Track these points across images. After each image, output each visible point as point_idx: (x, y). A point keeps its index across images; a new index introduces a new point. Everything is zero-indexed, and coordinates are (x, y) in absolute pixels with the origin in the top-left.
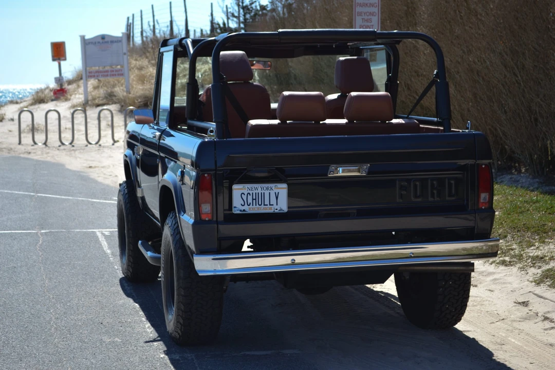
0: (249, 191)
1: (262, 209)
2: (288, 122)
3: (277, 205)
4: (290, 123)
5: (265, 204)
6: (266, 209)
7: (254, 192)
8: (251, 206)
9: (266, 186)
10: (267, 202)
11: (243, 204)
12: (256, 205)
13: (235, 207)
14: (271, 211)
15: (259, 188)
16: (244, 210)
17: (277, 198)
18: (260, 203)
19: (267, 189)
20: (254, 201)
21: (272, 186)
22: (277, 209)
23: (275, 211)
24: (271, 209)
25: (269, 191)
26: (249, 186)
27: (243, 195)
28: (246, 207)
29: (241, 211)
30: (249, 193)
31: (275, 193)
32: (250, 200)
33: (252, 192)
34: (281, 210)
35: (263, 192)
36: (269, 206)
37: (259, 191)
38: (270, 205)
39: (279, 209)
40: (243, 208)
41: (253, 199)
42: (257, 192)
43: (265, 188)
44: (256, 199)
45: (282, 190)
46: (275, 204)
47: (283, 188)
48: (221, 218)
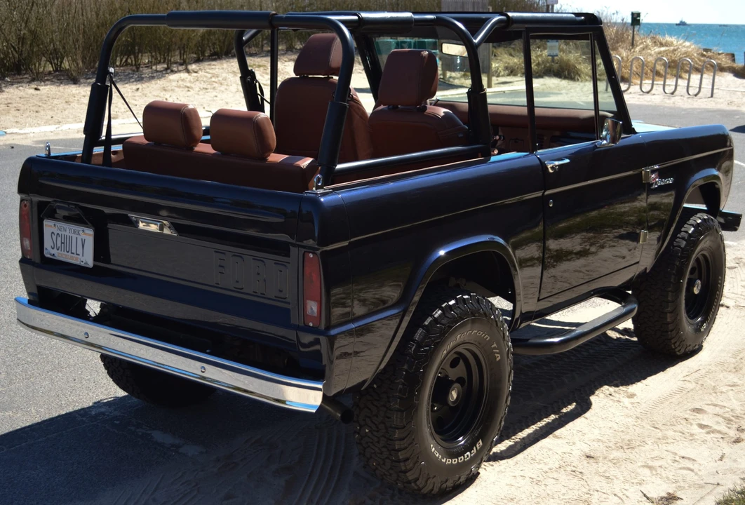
0: (58, 231)
1: (69, 257)
3: (83, 255)
5: (72, 251)
6: (73, 258)
7: (63, 233)
8: (60, 251)
9: (74, 228)
10: (74, 251)
11: (53, 247)
12: (64, 251)
13: (46, 248)
14: (78, 263)
15: (67, 229)
16: (54, 254)
17: (83, 246)
18: (68, 250)
19: (75, 232)
20: (63, 245)
21: (79, 229)
23: (81, 262)
24: (77, 259)
25: (76, 236)
26: (59, 224)
27: (53, 234)
28: (55, 251)
29: (51, 254)
30: (58, 234)
31: (82, 239)
32: (59, 243)
33: (61, 232)
34: (86, 263)
35: (71, 235)
37: (67, 233)
38: (77, 254)
39: (84, 261)
40: (52, 251)
41: (62, 243)
42: (65, 233)
43: (72, 231)
44: (64, 243)
46: (81, 255)
47: (89, 235)
48: (37, 260)
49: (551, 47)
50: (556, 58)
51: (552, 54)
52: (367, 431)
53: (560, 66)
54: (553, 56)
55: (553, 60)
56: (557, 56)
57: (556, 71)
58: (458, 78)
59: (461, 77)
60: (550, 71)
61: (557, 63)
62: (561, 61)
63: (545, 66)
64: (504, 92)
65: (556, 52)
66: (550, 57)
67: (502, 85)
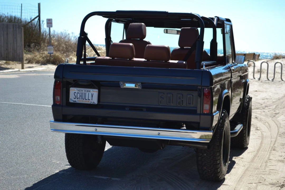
0: (78, 92)
1: (84, 101)
2: (115, 58)
3: (92, 100)
4: (116, 59)
5: (86, 99)
6: (86, 101)
7: (81, 92)
8: (79, 99)
9: (87, 90)
10: (87, 98)
11: (75, 98)
12: (81, 99)
13: (71, 99)
14: (89, 103)
15: (83, 90)
16: (75, 101)
17: (92, 96)
18: (83, 98)
19: (88, 91)
20: (81, 97)
21: (90, 90)
22: (91, 102)
23: (91, 103)
24: (88, 102)
25: (88, 93)
26: (79, 89)
27: (75, 93)
28: (76, 100)
29: (73, 101)
30: (78, 93)
31: (92, 94)
32: (78, 96)
33: (80, 92)
34: (94, 103)
35: (85, 92)
36: (88, 100)
37: (84, 92)
39: (93, 102)
40: (74, 100)
41: (80, 96)
42: (82, 92)
43: (86, 91)
44: (81, 96)
45: (95, 92)
46: (91, 99)
47: (96, 92)
48: (65, 104)
49: (50, 49)
50: (52, 54)
51: (50, 53)
52: (205, 155)
53: (54, 59)
54: (50, 54)
55: (50, 56)
56: (53, 53)
57: (52, 61)
58: (3, 64)
59: (5, 64)
60: (49, 61)
61: (53, 57)
62: (54, 56)
63: (47, 59)
64: (31, 71)
65: (52, 51)
66: (49, 54)
67: (29, 68)
